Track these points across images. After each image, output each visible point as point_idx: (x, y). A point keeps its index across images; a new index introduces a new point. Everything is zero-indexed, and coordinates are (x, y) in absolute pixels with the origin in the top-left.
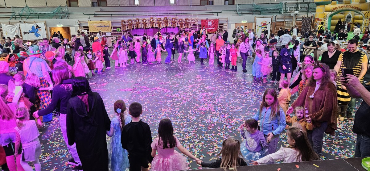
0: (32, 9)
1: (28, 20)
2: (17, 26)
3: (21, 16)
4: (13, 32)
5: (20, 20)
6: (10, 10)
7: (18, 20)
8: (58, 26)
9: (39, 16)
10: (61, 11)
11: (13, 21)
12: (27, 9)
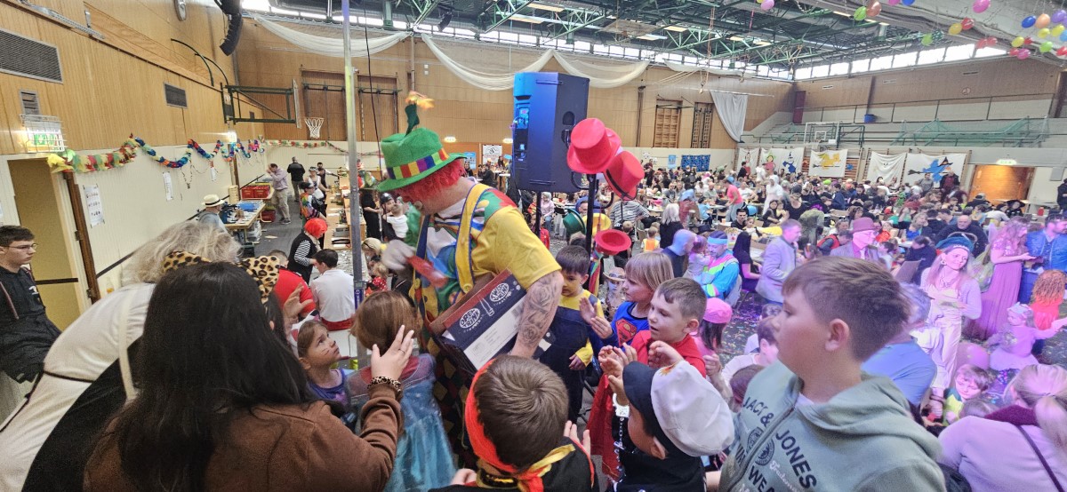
0: (946, 124)
1: (929, 148)
2: (901, 158)
3: (916, 140)
4: (888, 167)
5: (912, 147)
6: (898, 128)
7: (907, 147)
8: (1001, 162)
9: (956, 140)
10: (1024, 129)
11: (898, 147)
12: (934, 126)
